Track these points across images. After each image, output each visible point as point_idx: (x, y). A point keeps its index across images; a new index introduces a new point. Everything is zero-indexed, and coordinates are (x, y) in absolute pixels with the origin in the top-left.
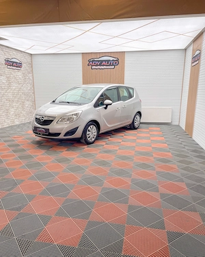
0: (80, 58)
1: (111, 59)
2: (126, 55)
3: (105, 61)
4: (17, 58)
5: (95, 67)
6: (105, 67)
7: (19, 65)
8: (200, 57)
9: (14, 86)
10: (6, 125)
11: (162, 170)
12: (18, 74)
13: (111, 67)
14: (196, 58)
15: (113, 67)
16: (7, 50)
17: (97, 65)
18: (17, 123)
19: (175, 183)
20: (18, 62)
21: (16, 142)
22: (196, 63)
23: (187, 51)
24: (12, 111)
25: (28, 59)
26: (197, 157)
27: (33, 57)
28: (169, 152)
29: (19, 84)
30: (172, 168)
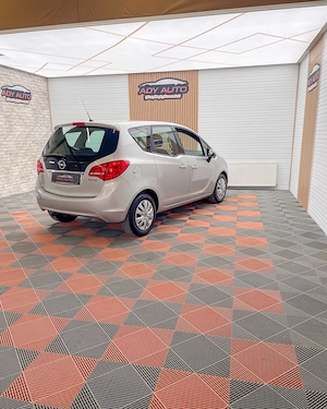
0: (125, 83)
1: (176, 82)
2: (200, 75)
3: (166, 86)
4: (22, 84)
5: (149, 97)
6: (166, 96)
7: (26, 96)
8: (319, 75)
9: (19, 130)
10: (5, 194)
11: (246, 269)
12: (25, 110)
13: (175, 96)
14: (314, 78)
15: (179, 96)
16: (6, 72)
17: (153, 94)
18: (25, 190)
19: (263, 291)
20: (25, 91)
21: (15, 222)
22: (314, 86)
23: (302, 66)
24: (16, 171)
25: (42, 85)
26: (310, 244)
27: (50, 82)
28: (264, 236)
29: (27, 127)
30: (263, 265)
